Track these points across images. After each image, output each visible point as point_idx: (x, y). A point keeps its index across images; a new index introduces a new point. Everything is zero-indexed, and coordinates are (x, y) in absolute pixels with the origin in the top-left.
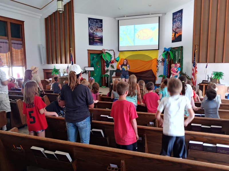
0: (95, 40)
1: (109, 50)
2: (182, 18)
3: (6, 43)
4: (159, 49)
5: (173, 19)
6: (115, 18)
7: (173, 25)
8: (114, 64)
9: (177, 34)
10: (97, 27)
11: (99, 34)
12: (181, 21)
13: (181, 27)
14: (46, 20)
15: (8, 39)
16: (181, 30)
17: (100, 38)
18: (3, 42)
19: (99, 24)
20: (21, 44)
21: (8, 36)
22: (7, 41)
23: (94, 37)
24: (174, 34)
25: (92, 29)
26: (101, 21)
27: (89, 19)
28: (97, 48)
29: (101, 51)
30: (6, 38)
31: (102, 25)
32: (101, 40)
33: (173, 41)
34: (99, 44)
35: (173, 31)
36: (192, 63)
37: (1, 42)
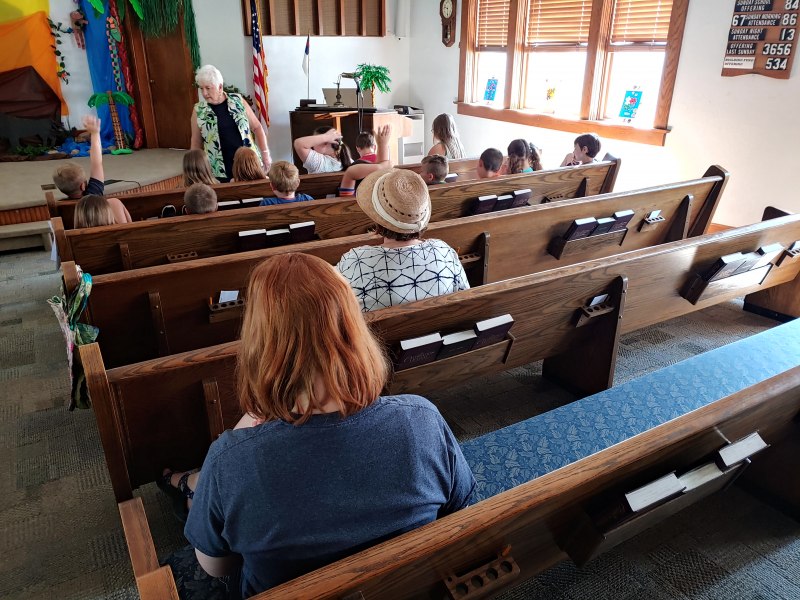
36: (246, 34)
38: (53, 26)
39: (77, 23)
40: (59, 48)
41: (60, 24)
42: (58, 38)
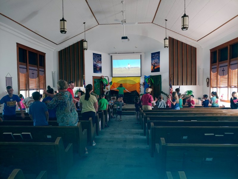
0: (97, 69)
1: (106, 77)
2: (159, 57)
3: (37, 70)
4: (141, 76)
5: (152, 57)
6: (109, 54)
7: (152, 61)
8: (108, 87)
9: (155, 67)
10: (98, 60)
11: (99, 65)
12: (159, 59)
13: (159, 63)
14: (60, 52)
15: (37, 67)
16: (159, 65)
17: (100, 68)
19: (99, 58)
20: (44, 71)
21: (38, 65)
22: (36, 69)
23: (96, 67)
24: (153, 67)
25: (95, 61)
26: (100, 55)
27: (94, 54)
28: (98, 75)
30: (36, 66)
31: (101, 59)
32: (100, 70)
33: (152, 71)
34: (99, 72)
35: (152, 65)
36: (169, 85)
37: (34, 70)
38: (140, 84)
39: (144, 84)
40: (140, 87)
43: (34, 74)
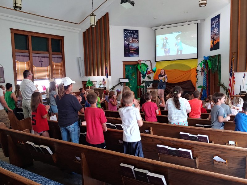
0: (131, 51)
1: (146, 61)
3: (47, 57)
8: (151, 75)
9: (215, 42)
10: (133, 38)
11: (134, 45)
12: (219, 27)
14: (84, 33)
15: (49, 53)
17: (136, 49)
18: (45, 57)
19: (135, 35)
20: (61, 58)
21: (49, 51)
22: (48, 55)
23: (129, 49)
24: (212, 42)
25: (127, 40)
26: (137, 32)
27: (125, 30)
28: (132, 59)
29: (137, 62)
30: (47, 53)
31: (138, 36)
32: (136, 51)
33: (212, 49)
34: (134, 55)
35: (211, 38)
36: (229, 72)
37: (43, 57)
38: (197, 70)
39: (202, 70)
40: (198, 76)
41: (199, 70)
42: (198, 74)
43: (43, 61)
